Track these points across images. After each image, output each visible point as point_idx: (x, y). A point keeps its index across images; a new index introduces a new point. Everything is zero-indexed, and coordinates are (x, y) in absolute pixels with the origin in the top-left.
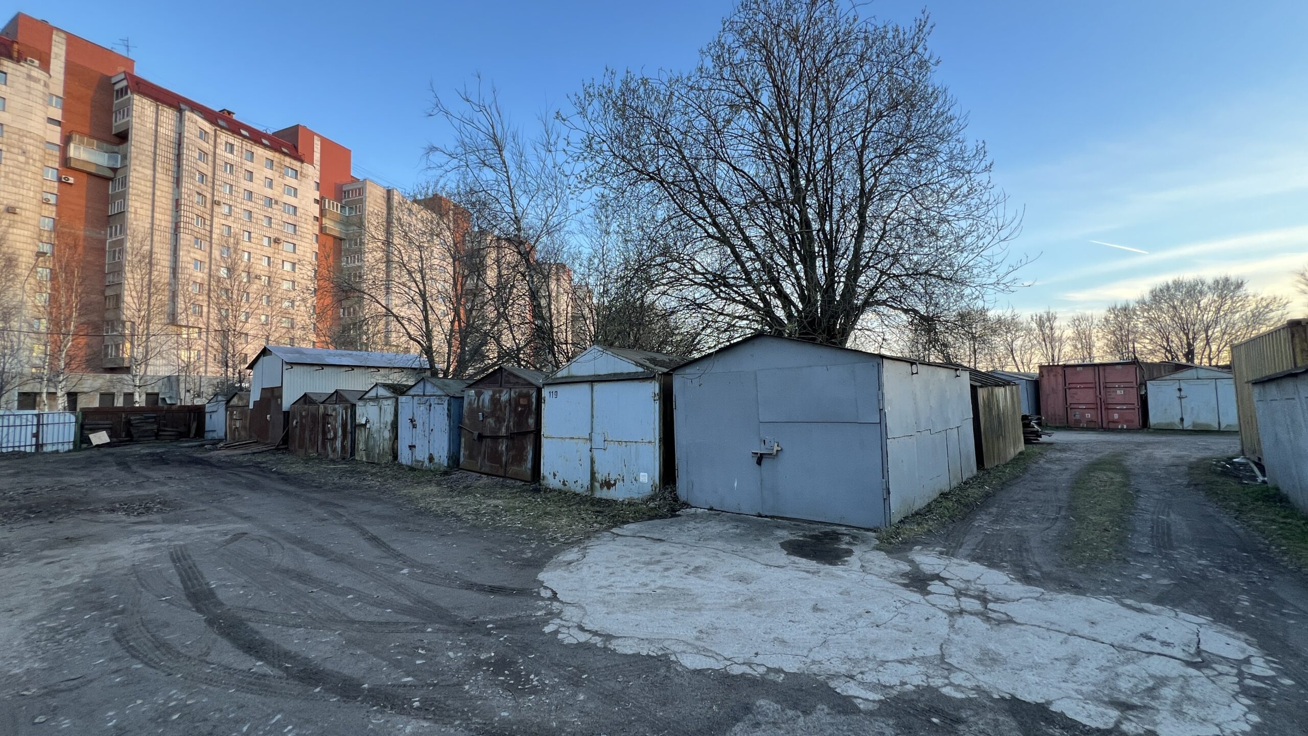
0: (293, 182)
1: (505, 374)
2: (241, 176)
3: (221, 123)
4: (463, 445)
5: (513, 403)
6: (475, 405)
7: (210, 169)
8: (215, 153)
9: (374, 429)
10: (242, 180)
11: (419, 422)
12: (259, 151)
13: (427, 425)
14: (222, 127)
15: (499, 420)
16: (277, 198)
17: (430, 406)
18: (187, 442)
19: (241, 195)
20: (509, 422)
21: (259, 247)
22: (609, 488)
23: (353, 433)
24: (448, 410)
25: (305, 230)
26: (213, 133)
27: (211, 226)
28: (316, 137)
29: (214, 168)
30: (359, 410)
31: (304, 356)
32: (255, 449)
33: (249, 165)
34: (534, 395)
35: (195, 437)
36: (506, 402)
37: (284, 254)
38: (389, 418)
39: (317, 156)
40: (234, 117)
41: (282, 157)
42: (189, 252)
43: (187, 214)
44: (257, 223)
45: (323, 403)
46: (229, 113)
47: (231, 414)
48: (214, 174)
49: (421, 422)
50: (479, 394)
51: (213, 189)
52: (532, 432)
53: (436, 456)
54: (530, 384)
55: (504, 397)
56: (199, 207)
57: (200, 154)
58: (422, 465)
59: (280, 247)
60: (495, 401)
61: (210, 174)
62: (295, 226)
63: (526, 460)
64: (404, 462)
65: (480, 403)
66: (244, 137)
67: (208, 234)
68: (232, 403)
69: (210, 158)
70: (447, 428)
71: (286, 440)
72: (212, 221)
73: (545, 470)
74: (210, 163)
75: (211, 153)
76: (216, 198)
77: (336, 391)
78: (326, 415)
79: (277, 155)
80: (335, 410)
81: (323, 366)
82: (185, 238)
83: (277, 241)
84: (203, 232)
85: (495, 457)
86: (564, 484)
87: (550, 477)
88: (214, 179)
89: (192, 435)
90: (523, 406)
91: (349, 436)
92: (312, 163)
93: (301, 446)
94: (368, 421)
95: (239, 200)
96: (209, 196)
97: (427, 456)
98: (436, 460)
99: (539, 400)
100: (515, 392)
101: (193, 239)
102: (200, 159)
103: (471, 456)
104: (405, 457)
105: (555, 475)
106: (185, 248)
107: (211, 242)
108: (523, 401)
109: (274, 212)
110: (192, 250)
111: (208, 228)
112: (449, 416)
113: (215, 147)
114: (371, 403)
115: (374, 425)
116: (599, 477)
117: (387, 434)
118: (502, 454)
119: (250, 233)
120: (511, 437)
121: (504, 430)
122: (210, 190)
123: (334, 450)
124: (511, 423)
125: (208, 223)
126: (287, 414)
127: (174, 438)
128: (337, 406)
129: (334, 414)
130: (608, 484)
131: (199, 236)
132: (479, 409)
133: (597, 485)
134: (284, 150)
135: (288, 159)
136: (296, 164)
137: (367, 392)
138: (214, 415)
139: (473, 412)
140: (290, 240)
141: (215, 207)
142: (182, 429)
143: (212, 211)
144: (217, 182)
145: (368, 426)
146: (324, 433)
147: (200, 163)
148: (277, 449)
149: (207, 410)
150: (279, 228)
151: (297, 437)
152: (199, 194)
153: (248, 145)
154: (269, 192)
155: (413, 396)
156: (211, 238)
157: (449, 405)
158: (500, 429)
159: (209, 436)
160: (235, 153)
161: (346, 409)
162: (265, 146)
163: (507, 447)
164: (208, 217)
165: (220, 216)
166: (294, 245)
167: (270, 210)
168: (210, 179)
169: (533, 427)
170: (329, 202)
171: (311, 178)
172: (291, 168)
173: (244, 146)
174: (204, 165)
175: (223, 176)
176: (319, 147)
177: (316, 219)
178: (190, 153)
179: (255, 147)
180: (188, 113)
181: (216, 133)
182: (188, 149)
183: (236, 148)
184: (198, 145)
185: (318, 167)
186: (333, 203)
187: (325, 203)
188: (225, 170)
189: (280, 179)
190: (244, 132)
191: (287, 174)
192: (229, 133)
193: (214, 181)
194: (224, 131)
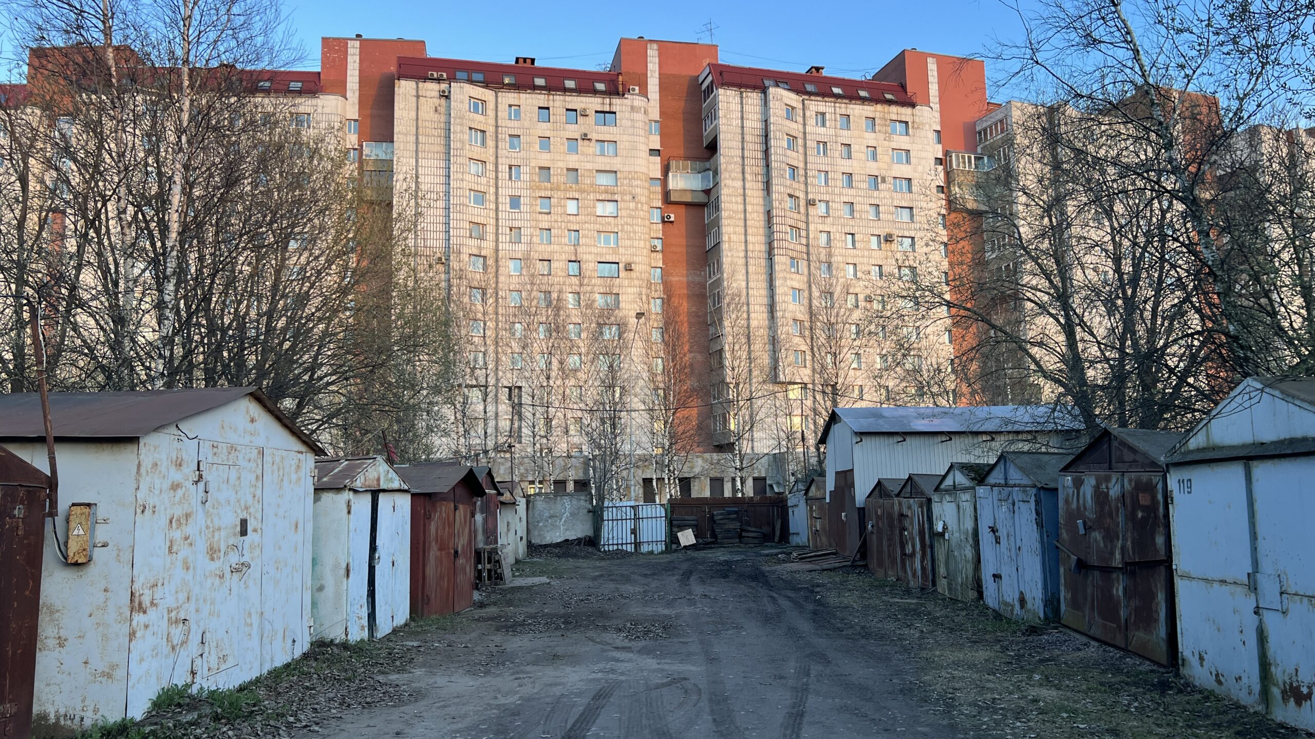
0: (902, 142)
2: (837, 154)
3: (810, 88)
7: (801, 158)
8: (805, 133)
10: (840, 161)
12: (858, 111)
14: (810, 94)
16: (883, 173)
19: (839, 184)
21: (866, 253)
25: (925, 213)
26: (801, 106)
27: (807, 237)
28: (930, 60)
29: (806, 154)
33: (845, 136)
35: (779, 541)
37: (900, 255)
39: (934, 89)
40: (824, 73)
41: (886, 108)
42: (785, 279)
43: (781, 229)
44: (861, 218)
46: (818, 69)
48: (806, 163)
51: (806, 184)
56: (792, 215)
57: (789, 140)
59: (894, 246)
61: (801, 165)
62: (911, 208)
66: (837, 96)
67: (804, 249)
69: (800, 142)
72: (807, 230)
74: (801, 150)
75: (801, 135)
76: (810, 196)
79: (879, 107)
81: (904, 435)
82: (781, 261)
83: (889, 239)
84: (799, 248)
88: (806, 169)
89: (776, 538)
92: (927, 103)
95: (837, 191)
96: (802, 195)
101: (788, 261)
102: (789, 148)
106: (781, 275)
107: (808, 260)
109: (882, 195)
110: (788, 276)
111: (804, 241)
113: (804, 125)
119: (853, 234)
122: (802, 187)
125: (803, 233)
131: (795, 254)
134: (889, 96)
135: (894, 109)
136: (905, 113)
140: (907, 234)
141: (811, 209)
142: (766, 530)
143: (807, 215)
144: (810, 173)
147: (789, 152)
150: (890, 217)
152: (790, 196)
153: (843, 107)
154: (873, 168)
156: (808, 254)
159: (793, 540)
160: (828, 125)
162: (863, 100)
164: (802, 226)
165: (816, 220)
166: (913, 238)
167: (876, 193)
168: (802, 172)
170: (957, 157)
171: (927, 127)
172: (900, 122)
173: (838, 109)
174: (794, 154)
175: (817, 161)
176: (935, 73)
177: (941, 189)
178: (778, 144)
179: (851, 106)
180: (772, 91)
181: (803, 104)
182: (775, 138)
183: (828, 116)
184: (786, 129)
185: (936, 107)
186: (963, 157)
187: (951, 161)
188: (819, 153)
189: (886, 143)
190: (836, 90)
191: (894, 132)
192: (819, 98)
193: (806, 173)
194: (813, 98)
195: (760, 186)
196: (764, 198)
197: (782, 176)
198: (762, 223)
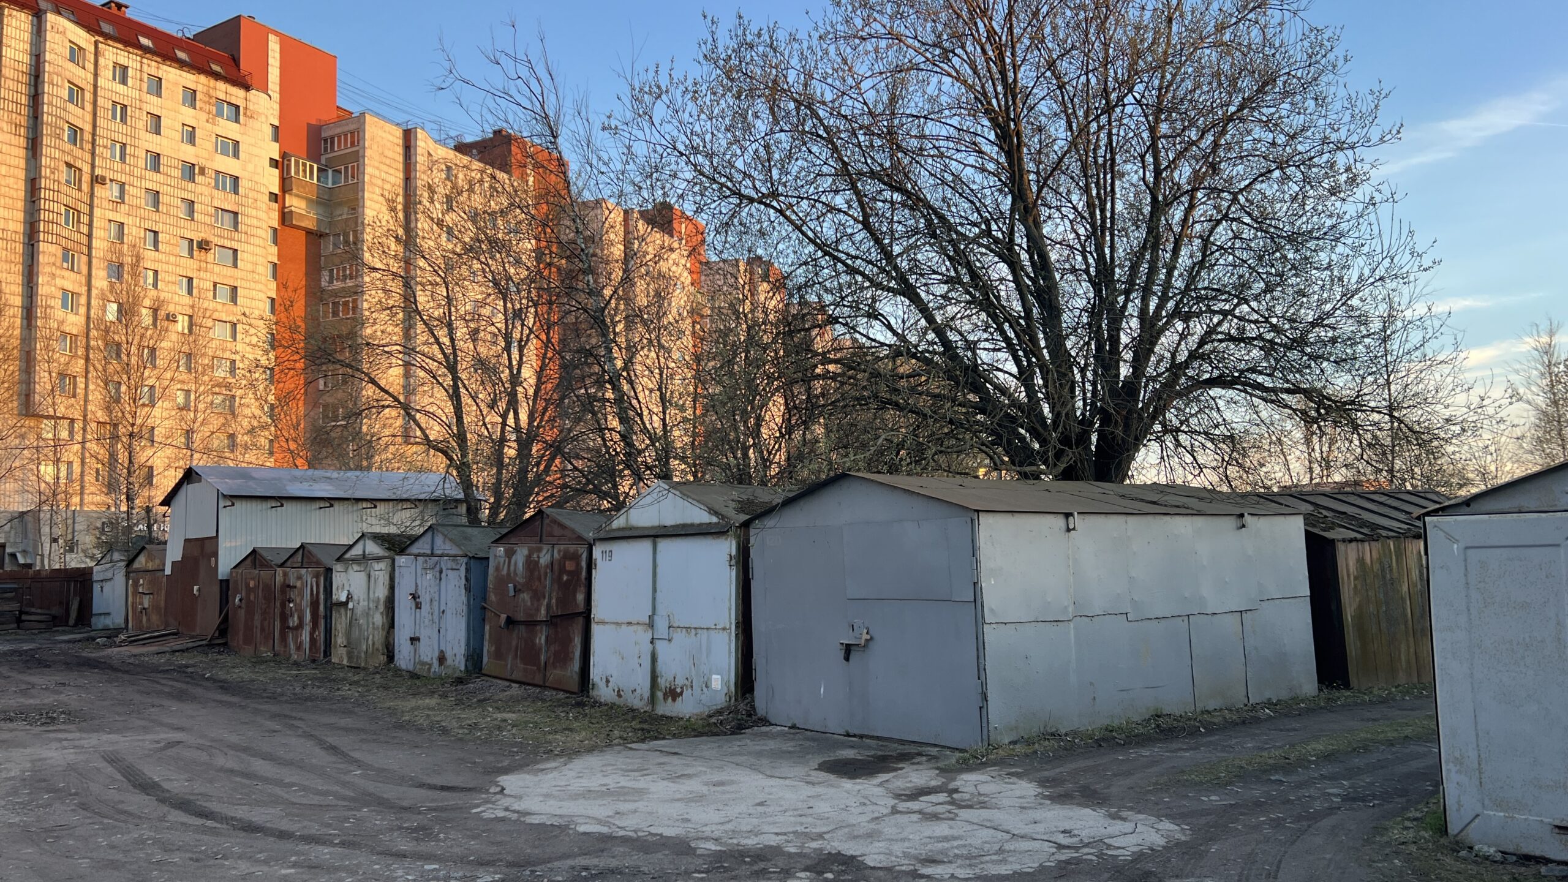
0: (230, 129)
1: (546, 521)
2: (141, 125)
3: (106, 28)
4: (487, 636)
5: (556, 567)
6: (505, 572)
7: (89, 117)
8: (95, 86)
9: (359, 611)
10: (143, 134)
11: (425, 599)
12: (175, 77)
13: (436, 604)
14: (107, 36)
15: (537, 596)
16: (203, 162)
17: (441, 572)
18: (64, 633)
19: (141, 163)
20: (550, 599)
21: (172, 259)
22: (674, 700)
23: (328, 618)
24: (467, 579)
25: (255, 222)
26: (92, 49)
27: (90, 225)
28: (271, 37)
29: (95, 115)
30: (338, 579)
31: (251, 483)
32: (176, 644)
33: (153, 104)
34: (584, 556)
35: (75, 625)
36: (547, 566)
37: (217, 269)
38: (381, 592)
39: (274, 74)
40: (129, 14)
41: (212, 82)
42: (53, 276)
43: (51, 207)
44: (168, 214)
45: (282, 565)
46: (119, 6)
47: (136, 584)
48: (94, 126)
49: (428, 600)
50: (510, 554)
51: (93, 154)
52: (579, 614)
53: (449, 655)
54: (580, 539)
55: (544, 559)
56: (69, 191)
57: (71, 90)
58: (429, 669)
59: (210, 256)
60: (531, 565)
61: (88, 128)
62: (236, 214)
63: (572, 659)
64: (403, 667)
65: (512, 568)
66: (145, 50)
67: (85, 240)
68: (136, 565)
69: (88, 96)
70: (465, 608)
71: (224, 629)
72: (91, 215)
73: (596, 673)
74: (89, 107)
75: (90, 88)
76: (98, 171)
77: (302, 546)
78: (287, 587)
79: (202, 78)
80: (299, 578)
81: (281, 500)
82: (48, 252)
83: (204, 246)
84: (76, 237)
85: (530, 654)
86: (619, 696)
87: (602, 684)
88: (94, 134)
89: (72, 622)
90: (569, 573)
91: (322, 622)
92: (265, 89)
93: (249, 639)
94: (349, 598)
95: (137, 172)
96: (86, 168)
97: (436, 654)
98: (449, 662)
99: (591, 564)
100: (559, 551)
101: (60, 253)
102: (71, 100)
103: (498, 655)
104: (404, 656)
105: (608, 681)
106: (47, 269)
107: (89, 255)
108: (570, 566)
109: (199, 189)
110: (58, 272)
111: (85, 229)
112: (468, 589)
113: (96, 75)
114: (356, 567)
115: (360, 602)
116: (662, 682)
117: (379, 619)
118: (540, 649)
119: (156, 233)
120: (553, 621)
121: (543, 611)
122: (87, 157)
123: (299, 647)
124: (554, 601)
125: (85, 219)
126: (225, 584)
127: (43, 625)
128: (303, 571)
129: (299, 584)
130: (673, 694)
131: (70, 245)
132: (509, 578)
133: (660, 695)
134: (216, 68)
135: (221, 86)
136: (237, 95)
137: (351, 547)
138: (107, 586)
139: (502, 582)
140: (228, 243)
141: (98, 188)
142: (56, 611)
143: (92, 195)
144: (99, 141)
145: (350, 605)
146: (284, 618)
147: (71, 107)
148: (210, 645)
149: (95, 577)
150: (208, 220)
151: (241, 626)
152: (69, 165)
153: (152, 66)
154: (189, 153)
155: (416, 556)
156: (90, 247)
157: (467, 570)
158: (538, 610)
159: (99, 623)
160: (130, 82)
161: (317, 576)
162: (182, 64)
163: (547, 637)
164: (85, 209)
165: (105, 204)
166: (235, 251)
167: (191, 186)
168: (88, 137)
169: (581, 607)
170: (297, 163)
171: (263, 119)
172: (229, 103)
173: (145, 67)
174: (79, 111)
175: (109, 128)
176: (278, 55)
177: (274, 197)
178: (55, 92)
179: (165, 67)
180: (51, 18)
181: (96, 47)
182: (51, 83)
183: (130, 72)
184: (68, 75)
185: (276, 96)
186: (304, 165)
187: (289, 166)
188: (114, 117)
189: (209, 126)
190: (144, 41)
191: (220, 114)
192: (120, 46)
193: (94, 140)
194: (110, 42)
195: (22, 142)
196: (27, 161)
197: (59, 137)
198: (22, 194)
